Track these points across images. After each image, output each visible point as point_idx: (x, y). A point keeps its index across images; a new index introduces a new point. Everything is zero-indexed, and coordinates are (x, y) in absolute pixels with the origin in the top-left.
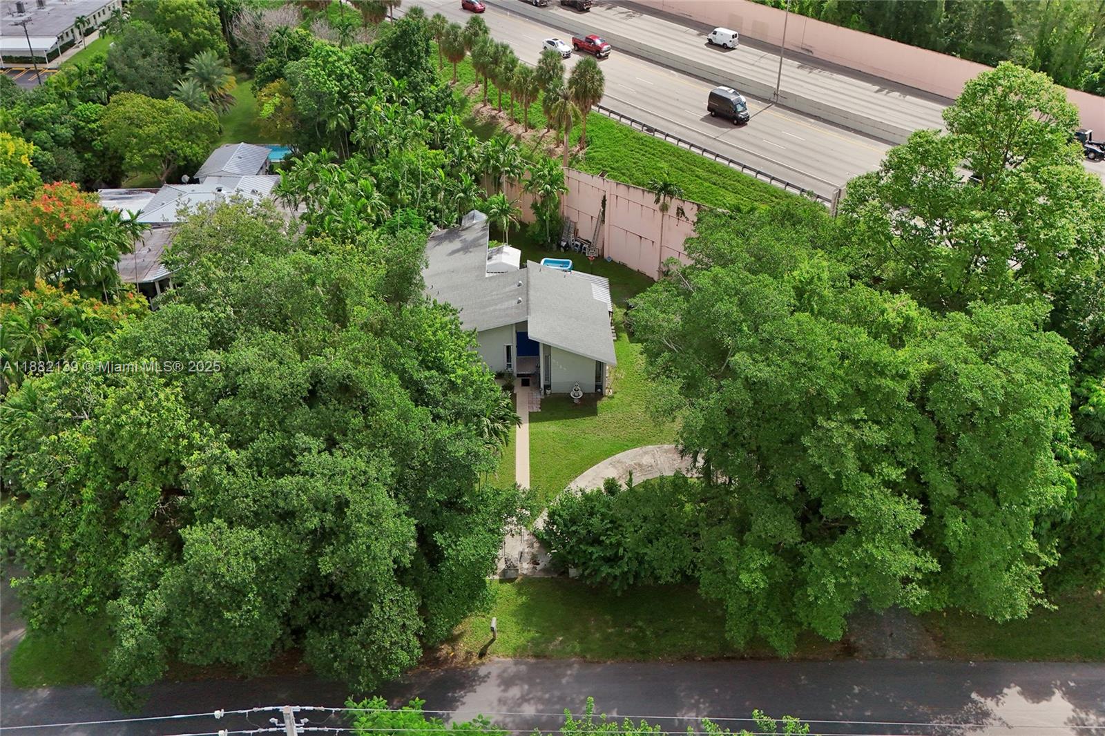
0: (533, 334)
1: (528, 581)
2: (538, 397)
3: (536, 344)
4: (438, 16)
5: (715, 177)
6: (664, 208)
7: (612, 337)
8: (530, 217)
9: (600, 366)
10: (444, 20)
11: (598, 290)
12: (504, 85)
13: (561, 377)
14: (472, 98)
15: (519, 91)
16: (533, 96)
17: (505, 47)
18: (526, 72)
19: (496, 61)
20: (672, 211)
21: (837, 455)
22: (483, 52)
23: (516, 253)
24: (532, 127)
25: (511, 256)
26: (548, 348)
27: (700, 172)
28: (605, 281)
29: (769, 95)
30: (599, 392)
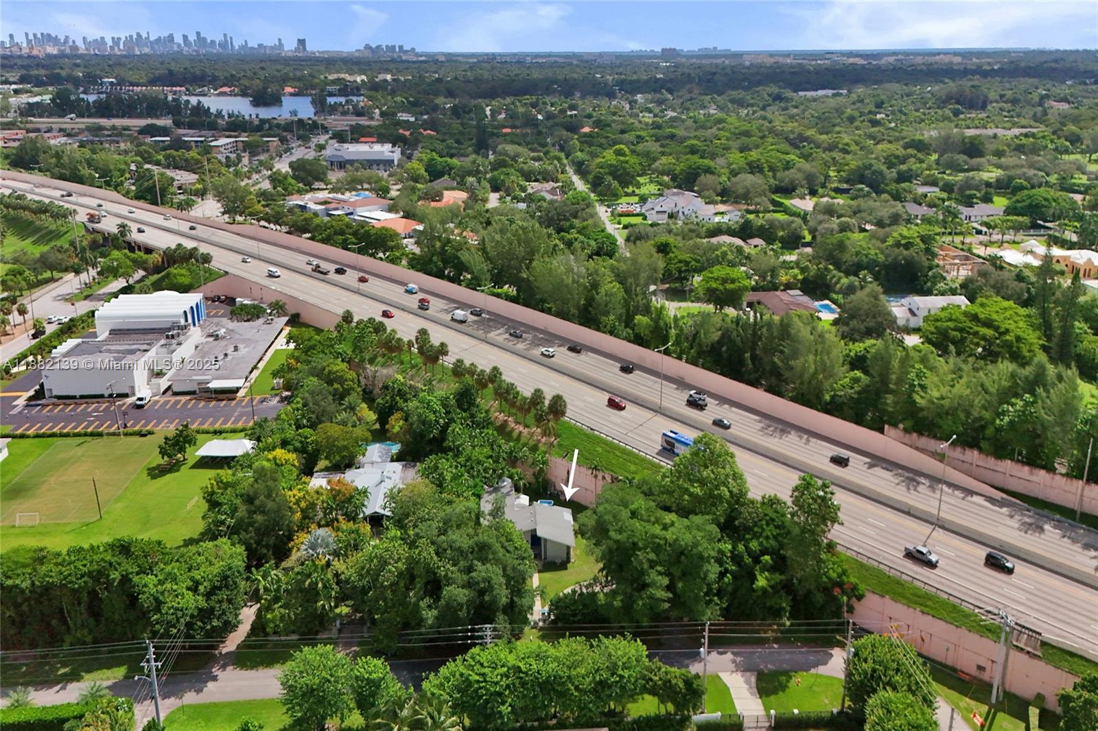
0: (539, 534)
1: (541, 629)
2: (542, 563)
3: (539, 539)
4: (472, 364)
5: (625, 456)
6: (596, 477)
7: (573, 537)
8: (533, 480)
9: (568, 548)
10: (475, 366)
11: (567, 514)
12: (513, 405)
13: (551, 554)
14: (493, 409)
15: (521, 409)
16: (529, 410)
17: (513, 385)
18: (525, 399)
19: (507, 392)
20: (600, 477)
21: (641, 563)
22: (500, 387)
23: (527, 498)
24: (528, 427)
25: (524, 499)
26: (546, 540)
27: (618, 453)
28: (570, 510)
29: (657, 408)
30: (568, 560)
